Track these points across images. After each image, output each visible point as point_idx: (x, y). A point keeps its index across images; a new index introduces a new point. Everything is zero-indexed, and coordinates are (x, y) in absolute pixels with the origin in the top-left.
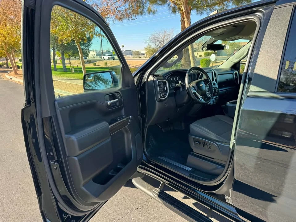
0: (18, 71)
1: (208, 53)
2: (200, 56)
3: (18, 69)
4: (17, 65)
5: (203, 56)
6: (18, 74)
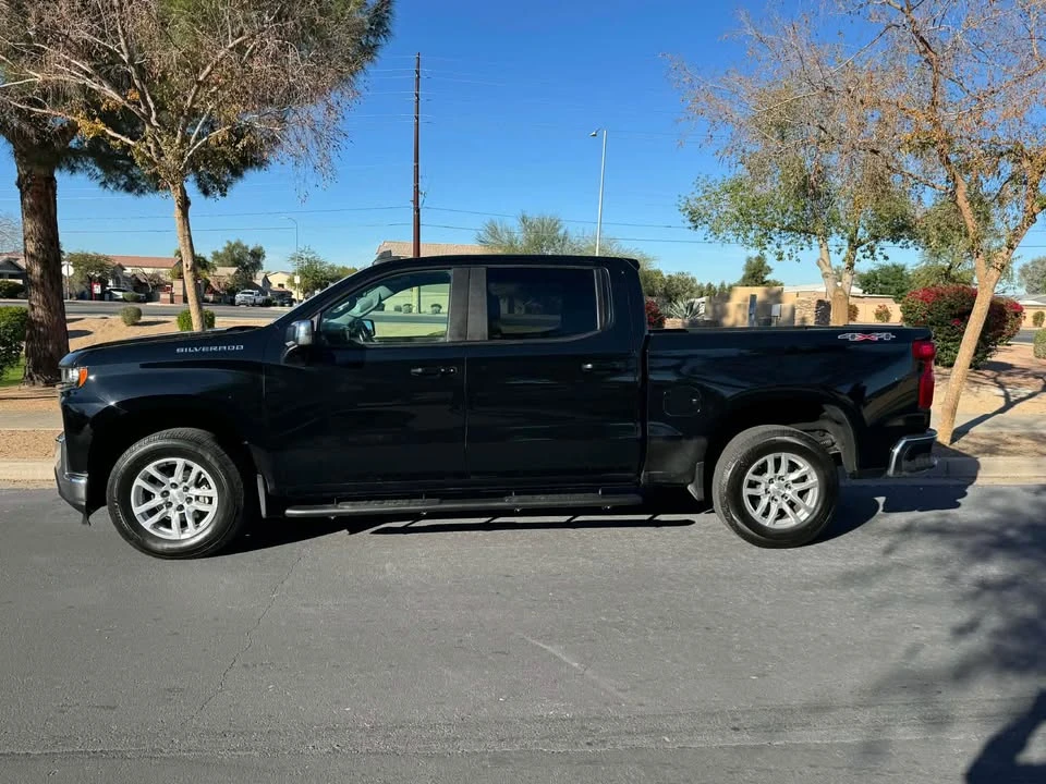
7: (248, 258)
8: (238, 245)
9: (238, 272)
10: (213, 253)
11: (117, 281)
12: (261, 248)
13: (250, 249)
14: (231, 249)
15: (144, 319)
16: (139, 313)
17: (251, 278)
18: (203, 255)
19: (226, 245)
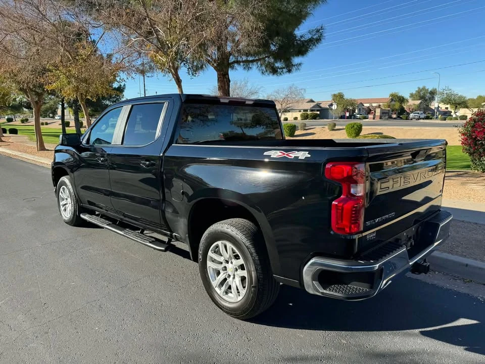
0: (3, 136)
1: (306, 115)
2: (296, 118)
3: (4, 135)
4: (2, 127)
5: (299, 118)
6: (4, 142)
7: (428, 95)
8: (424, 89)
9: (421, 103)
10: (410, 94)
11: (360, 110)
12: (436, 89)
13: (430, 90)
14: (419, 91)
15: (337, 127)
16: (335, 125)
17: (428, 106)
18: (403, 96)
19: (417, 90)
